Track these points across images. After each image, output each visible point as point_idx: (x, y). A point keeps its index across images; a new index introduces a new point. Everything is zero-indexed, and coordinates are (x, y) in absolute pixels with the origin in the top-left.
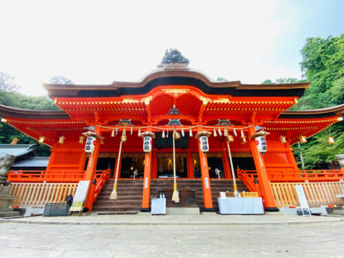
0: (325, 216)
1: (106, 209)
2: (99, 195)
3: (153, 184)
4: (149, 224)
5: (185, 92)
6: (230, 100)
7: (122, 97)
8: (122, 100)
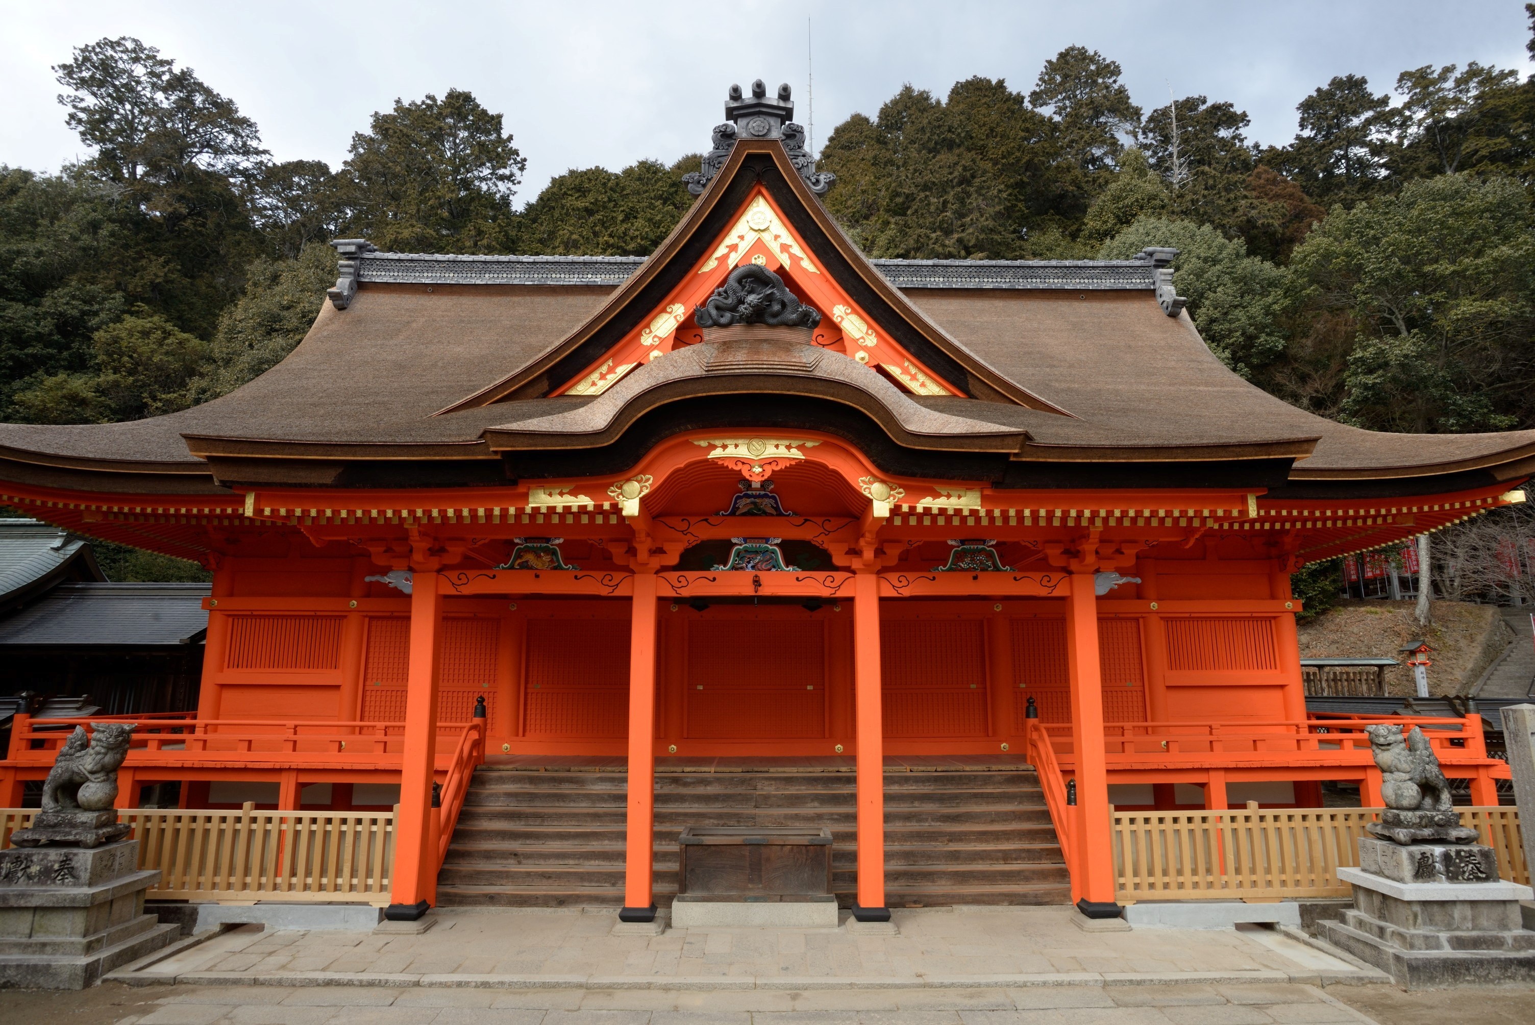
0: (1288, 935)
1: (492, 899)
2: (457, 835)
3: (668, 789)
4: (649, 986)
5: (796, 454)
6: (984, 499)
7: (521, 489)
8: (525, 497)
